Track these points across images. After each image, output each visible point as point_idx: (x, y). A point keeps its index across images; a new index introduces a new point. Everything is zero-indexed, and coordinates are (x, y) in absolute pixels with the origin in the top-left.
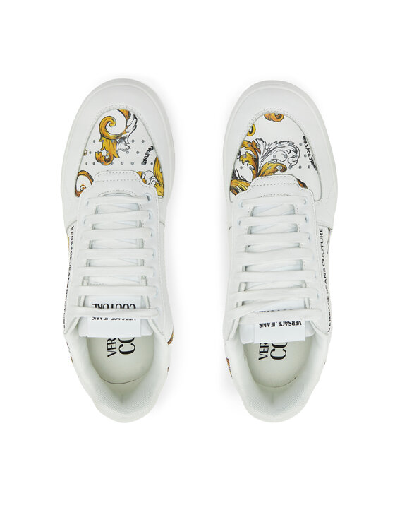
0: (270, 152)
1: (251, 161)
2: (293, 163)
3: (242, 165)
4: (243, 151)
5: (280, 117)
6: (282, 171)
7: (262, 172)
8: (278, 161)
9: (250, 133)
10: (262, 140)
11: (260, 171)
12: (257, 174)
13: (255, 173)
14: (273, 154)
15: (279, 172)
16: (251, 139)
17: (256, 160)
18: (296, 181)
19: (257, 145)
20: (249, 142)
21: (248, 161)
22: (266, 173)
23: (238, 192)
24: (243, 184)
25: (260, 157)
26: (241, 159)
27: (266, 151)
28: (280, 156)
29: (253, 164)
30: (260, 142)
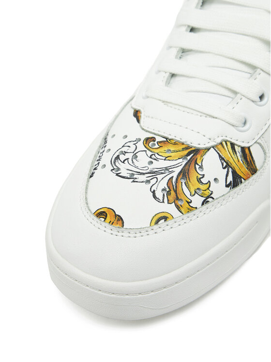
0: (154, 173)
1: (193, 179)
2: (131, 144)
3: (212, 182)
4: (197, 201)
5: (101, 214)
6: (153, 139)
7: (186, 152)
8: (149, 153)
9: (165, 218)
10: (154, 196)
11: (188, 154)
12: (194, 154)
13: (199, 157)
14: (151, 167)
15: (158, 139)
16: (171, 209)
17: (184, 174)
18: (142, 120)
19: (169, 193)
20: (178, 207)
21: (199, 180)
22: (181, 147)
23: (243, 149)
24: (227, 154)
25: (175, 175)
26: (207, 193)
27: (160, 177)
28: (143, 160)
29: (192, 171)
30: (159, 195)
